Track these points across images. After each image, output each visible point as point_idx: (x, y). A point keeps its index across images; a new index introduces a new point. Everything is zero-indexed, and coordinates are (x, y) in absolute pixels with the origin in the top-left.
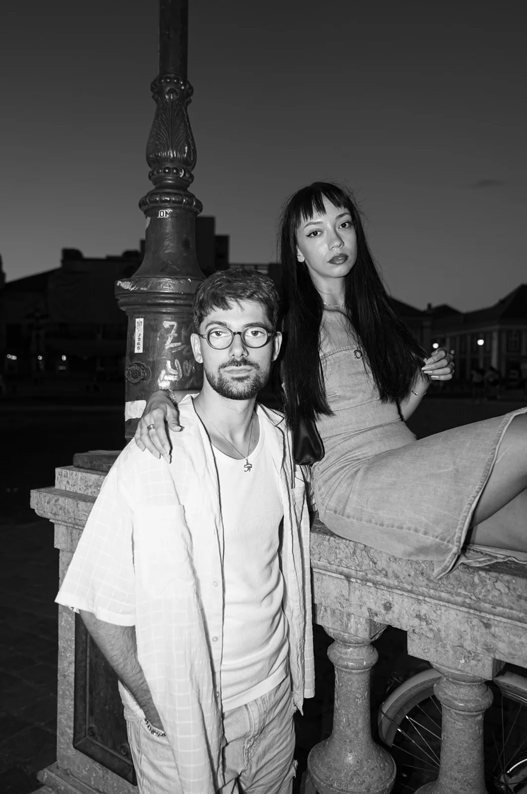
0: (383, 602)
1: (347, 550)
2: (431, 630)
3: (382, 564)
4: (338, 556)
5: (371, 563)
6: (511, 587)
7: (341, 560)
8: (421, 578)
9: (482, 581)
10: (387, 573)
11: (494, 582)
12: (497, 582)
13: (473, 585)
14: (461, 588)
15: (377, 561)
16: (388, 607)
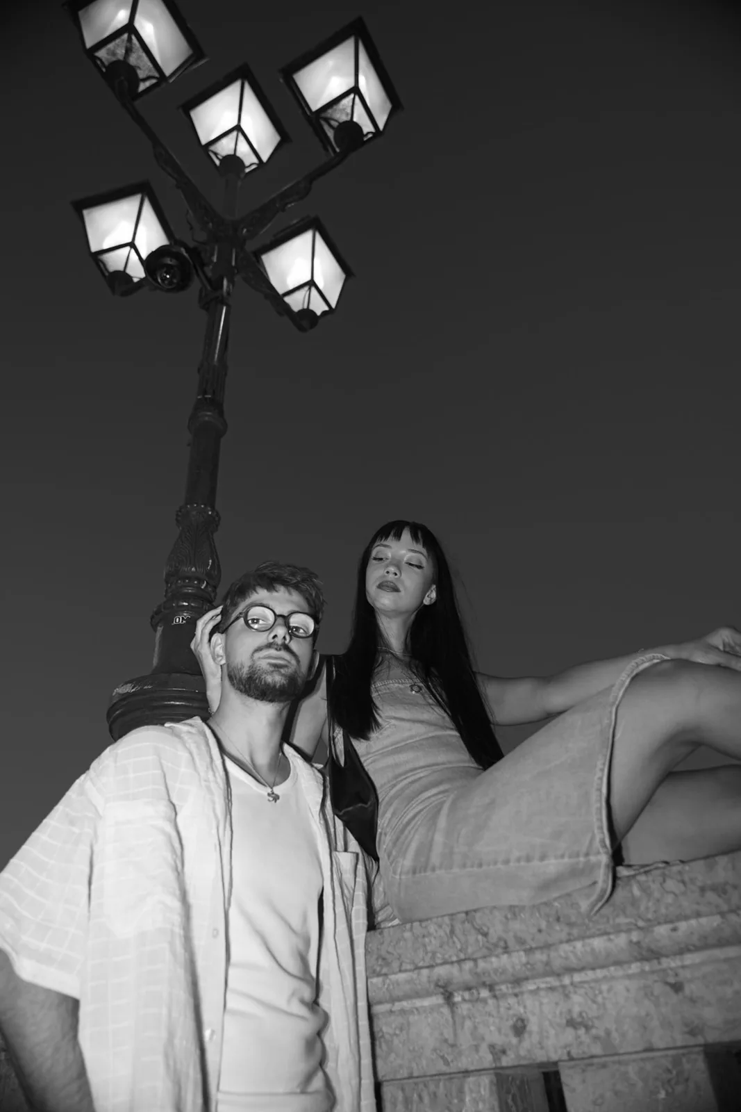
0: (511, 1023)
1: (441, 933)
2: (596, 1038)
3: (496, 931)
4: (429, 948)
5: (480, 937)
6: (686, 878)
7: (434, 953)
8: (558, 928)
9: (645, 889)
10: (506, 942)
11: (661, 884)
12: (664, 881)
13: (634, 902)
14: (618, 916)
15: (488, 929)
16: (520, 1028)
